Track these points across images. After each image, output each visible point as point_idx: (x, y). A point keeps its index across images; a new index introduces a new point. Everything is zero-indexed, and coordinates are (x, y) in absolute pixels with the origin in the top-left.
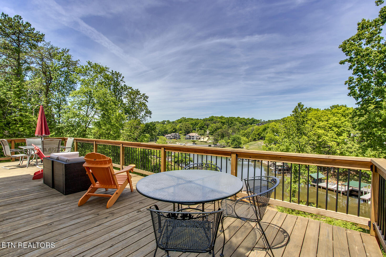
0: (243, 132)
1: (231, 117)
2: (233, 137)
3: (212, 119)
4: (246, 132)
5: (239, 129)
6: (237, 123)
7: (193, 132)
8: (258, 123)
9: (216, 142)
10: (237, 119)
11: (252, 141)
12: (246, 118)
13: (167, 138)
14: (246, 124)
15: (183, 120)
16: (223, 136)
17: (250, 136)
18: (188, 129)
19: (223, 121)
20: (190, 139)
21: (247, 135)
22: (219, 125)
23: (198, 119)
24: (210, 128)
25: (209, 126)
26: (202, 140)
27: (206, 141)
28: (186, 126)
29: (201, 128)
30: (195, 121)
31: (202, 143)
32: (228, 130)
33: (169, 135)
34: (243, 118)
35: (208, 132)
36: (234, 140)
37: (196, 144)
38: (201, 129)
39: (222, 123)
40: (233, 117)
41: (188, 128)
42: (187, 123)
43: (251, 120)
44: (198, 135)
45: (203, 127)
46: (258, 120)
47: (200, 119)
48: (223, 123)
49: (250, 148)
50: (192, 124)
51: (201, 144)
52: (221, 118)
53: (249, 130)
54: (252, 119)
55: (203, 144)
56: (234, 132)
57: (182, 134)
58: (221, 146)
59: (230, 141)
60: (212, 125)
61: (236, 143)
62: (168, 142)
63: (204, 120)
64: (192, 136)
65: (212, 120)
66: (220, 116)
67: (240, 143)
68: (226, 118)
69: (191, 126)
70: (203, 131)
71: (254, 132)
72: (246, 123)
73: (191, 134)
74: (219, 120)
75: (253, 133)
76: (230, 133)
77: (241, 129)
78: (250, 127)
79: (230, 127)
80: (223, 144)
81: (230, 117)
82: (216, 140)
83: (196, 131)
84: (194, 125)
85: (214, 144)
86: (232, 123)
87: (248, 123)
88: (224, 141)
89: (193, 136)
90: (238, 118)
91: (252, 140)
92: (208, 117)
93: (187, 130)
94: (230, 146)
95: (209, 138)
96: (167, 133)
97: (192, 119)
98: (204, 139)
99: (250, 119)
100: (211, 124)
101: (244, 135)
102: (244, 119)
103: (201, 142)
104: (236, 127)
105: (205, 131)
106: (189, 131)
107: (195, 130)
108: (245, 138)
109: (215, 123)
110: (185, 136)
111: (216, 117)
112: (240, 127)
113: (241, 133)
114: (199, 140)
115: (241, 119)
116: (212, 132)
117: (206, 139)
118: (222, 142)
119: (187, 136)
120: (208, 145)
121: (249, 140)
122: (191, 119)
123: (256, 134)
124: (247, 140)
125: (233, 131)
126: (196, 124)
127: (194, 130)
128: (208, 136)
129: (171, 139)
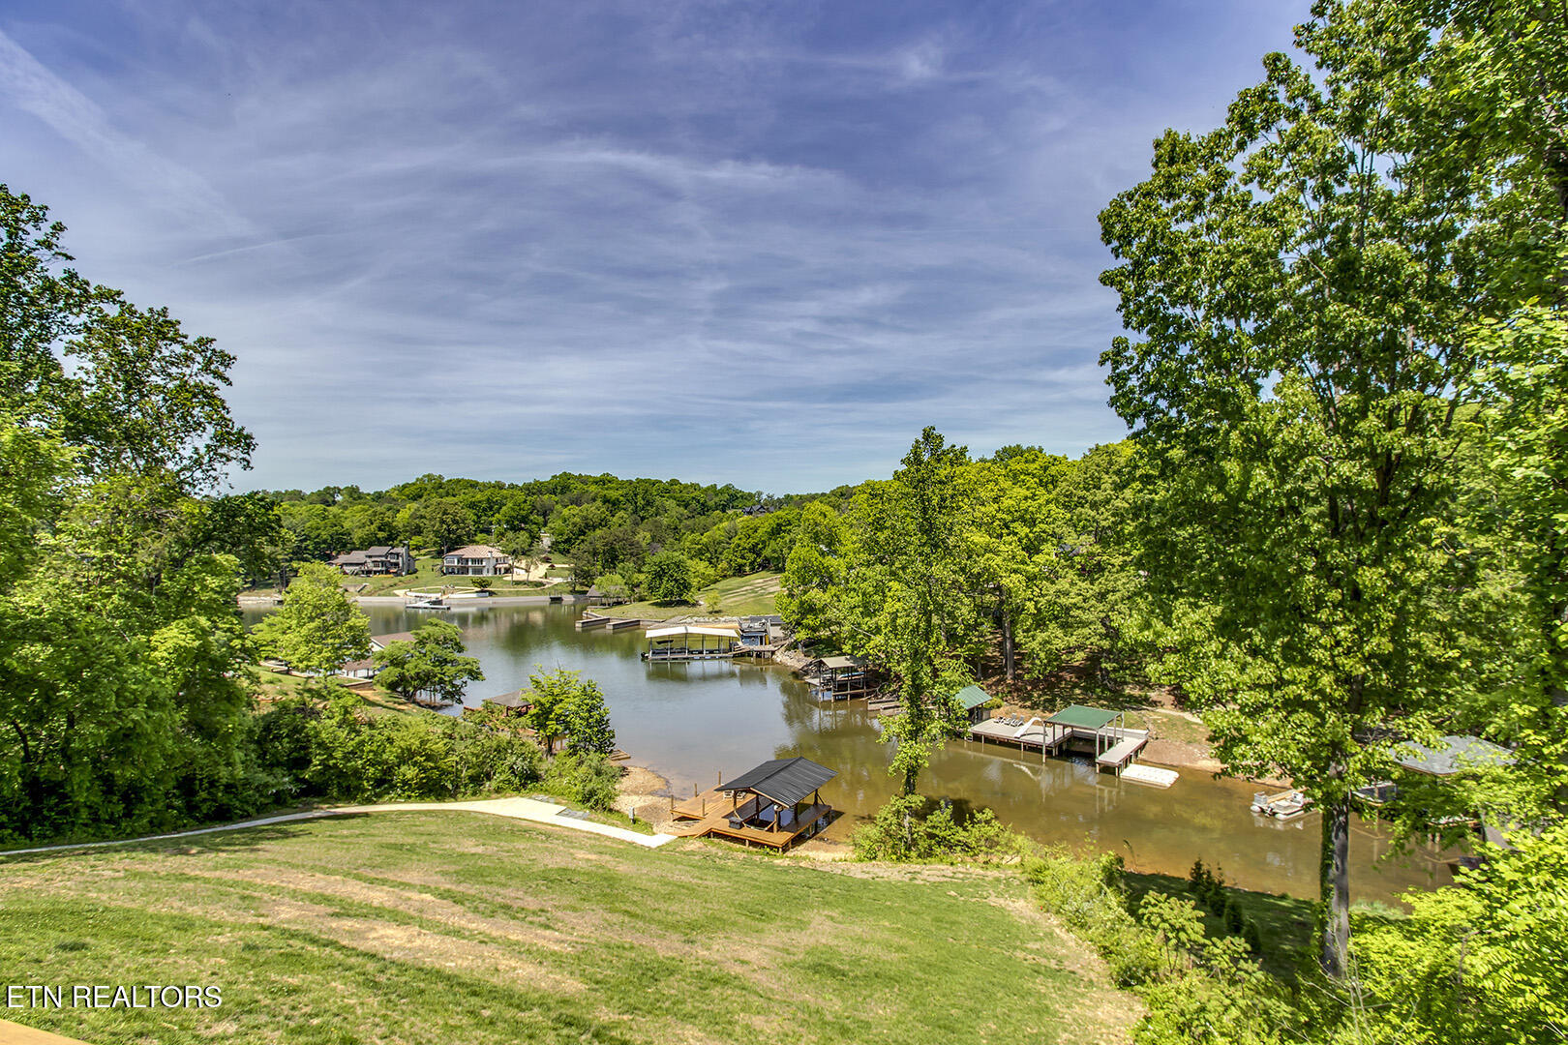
0: (693, 542)
1: (646, 481)
2: (657, 560)
3: (562, 486)
4: (705, 540)
5: (676, 528)
6: (670, 504)
7: (477, 543)
8: (750, 504)
9: (582, 584)
10: (671, 488)
11: (730, 576)
12: (704, 485)
13: (347, 569)
14: (705, 509)
15: (429, 487)
16: (611, 560)
17: (722, 557)
18: (454, 527)
19: (613, 494)
20: (464, 570)
21: (709, 553)
22: (594, 510)
23: (500, 486)
24: (556, 523)
25: (551, 517)
26: (520, 575)
27: (537, 579)
28: (444, 513)
29: (516, 524)
30: (488, 492)
31: (522, 588)
32: (634, 533)
33: (358, 556)
34: (692, 484)
35: (547, 541)
36: (659, 575)
37: (491, 594)
38: (515, 529)
39: (608, 501)
40: (653, 478)
41: (455, 522)
42: (450, 499)
43: (721, 492)
44: (502, 555)
45: (525, 520)
46: (750, 494)
47: (512, 487)
48: (613, 505)
49: (724, 603)
50: (472, 506)
51: (518, 593)
52: (604, 481)
53: (717, 532)
54: (728, 487)
55: (527, 594)
56: (657, 539)
57: (423, 552)
58: (604, 600)
59: (642, 577)
60: (566, 512)
61: (667, 584)
62: (351, 589)
63: (531, 489)
64: (474, 561)
65: (565, 489)
66: (597, 474)
67: (686, 586)
68: (622, 483)
69: (471, 515)
70: (523, 536)
71: (736, 540)
72: (703, 504)
73: (469, 552)
74: (593, 488)
75: (733, 546)
76: (644, 544)
77: (687, 527)
78: (721, 521)
79: (643, 518)
80: (613, 590)
81: (639, 481)
82: (585, 577)
83: (493, 537)
84: (484, 510)
85: (573, 592)
86: (649, 503)
87: (711, 503)
88: (617, 577)
89: (481, 560)
90: (674, 482)
91: (730, 573)
92: (545, 477)
93: (449, 532)
94: (641, 599)
95: (552, 567)
96: (344, 546)
97: (474, 485)
98: (527, 571)
99: (719, 488)
100: (559, 507)
101: (699, 554)
102: (695, 487)
103: (518, 583)
104: (665, 521)
105: (535, 538)
106: (459, 537)
107: (488, 532)
108: (701, 566)
109: (577, 502)
110: (438, 561)
111: (584, 480)
112: (680, 521)
113: (688, 544)
114: (508, 578)
115: (686, 487)
116: (565, 542)
117: (539, 572)
118: (611, 583)
119: (452, 560)
120: (546, 598)
121: (719, 572)
122: (468, 482)
123: (744, 549)
124: (711, 571)
125: (653, 538)
126: (492, 506)
127: (482, 532)
128: (547, 560)
129: (369, 572)
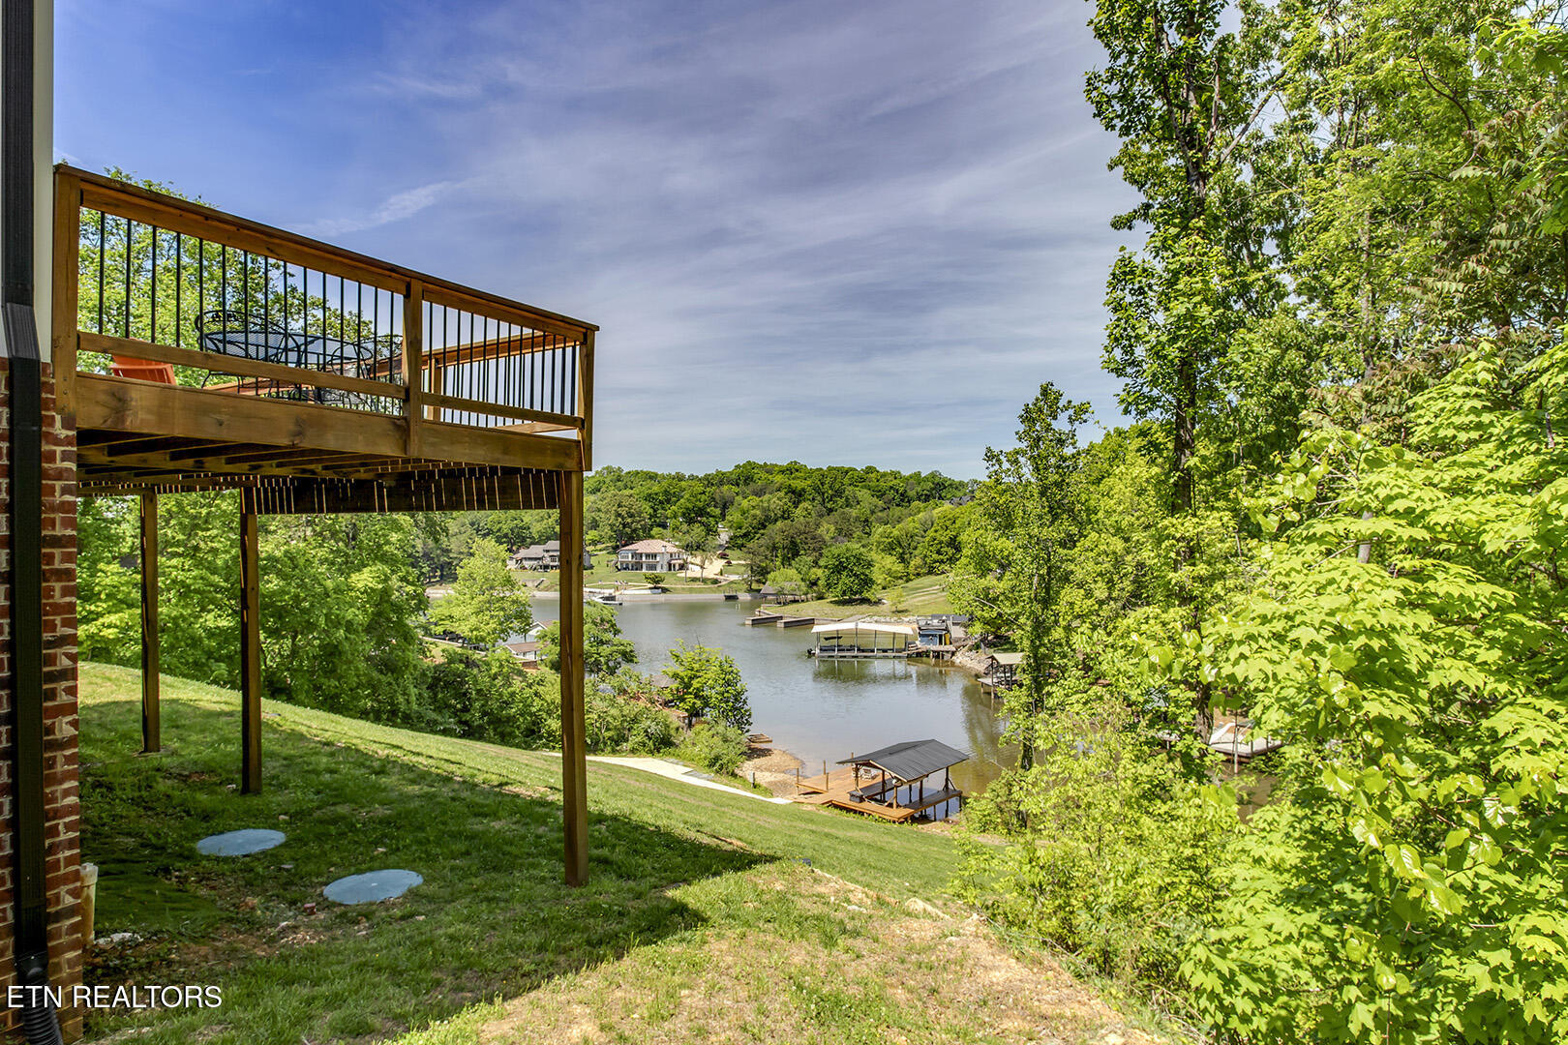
0: (884, 535)
1: (838, 469)
2: (836, 552)
3: (746, 477)
4: (896, 533)
5: (866, 521)
6: (863, 494)
7: (652, 537)
8: (959, 493)
9: (758, 581)
10: (866, 477)
11: (925, 574)
12: (906, 473)
13: (527, 564)
14: (904, 499)
15: (608, 480)
16: (792, 552)
17: (916, 552)
18: (629, 520)
19: (798, 484)
20: (638, 566)
21: (900, 548)
22: (775, 501)
23: (680, 478)
24: (733, 515)
25: (731, 510)
26: (694, 571)
27: (712, 576)
28: (619, 506)
29: (694, 515)
30: (665, 484)
31: (695, 585)
32: (818, 525)
33: (536, 550)
34: (892, 472)
35: (724, 536)
36: (839, 568)
37: (665, 590)
38: (690, 521)
39: (793, 492)
40: (847, 466)
41: (632, 516)
42: (628, 492)
43: (926, 479)
44: (675, 550)
45: (701, 512)
46: (962, 484)
47: (692, 478)
48: (798, 496)
49: (911, 602)
50: (649, 498)
51: (691, 590)
52: (792, 470)
53: (910, 524)
54: (933, 475)
55: (700, 591)
56: (844, 533)
57: (599, 547)
58: (782, 598)
59: (819, 572)
60: (745, 503)
61: (845, 579)
62: (530, 584)
63: (708, 481)
64: (648, 556)
65: (749, 480)
66: (785, 463)
67: (867, 582)
68: (812, 472)
69: (647, 508)
70: (698, 530)
71: (931, 533)
72: (902, 494)
73: (642, 546)
74: (779, 479)
75: (928, 539)
76: (827, 538)
77: (879, 519)
78: (919, 512)
79: (830, 510)
80: (788, 586)
81: (830, 469)
82: (761, 573)
83: (669, 530)
84: (661, 502)
85: (750, 590)
86: (839, 493)
87: (912, 493)
88: (791, 572)
89: (655, 556)
90: (870, 470)
91: (924, 570)
92: (728, 467)
93: (624, 526)
94: (820, 598)
95: (729, 563)
96: (524, 540)
97: (652, 477)
98: (702, 567)
99: (923, 475)
100: (739, 498)
101: (889, 549)
102: (896, 475)
103: (694, 580)
104: (854, 512)
105: (710, 531)
106: (634, 531)
107: (664, 526)
108: (890, 562)
109: (759, 493)
110: (613, 557)
111: (768, 469)
112: (873, 512)
113: (877, 538)
114: (682, 574)
115: (884, 475)
116: (745, 535)
117: (714, 567)
118: (785, 578)
119: (626, 555)
120: (720, 596)
121: (911, 570)
122: (647, 473)
123: (941, 542)
124: (901, 568)
125: (840, 531)
126: (669, 498)
127: (659, 526)
128: (723, 556)
129: (546, 567)
